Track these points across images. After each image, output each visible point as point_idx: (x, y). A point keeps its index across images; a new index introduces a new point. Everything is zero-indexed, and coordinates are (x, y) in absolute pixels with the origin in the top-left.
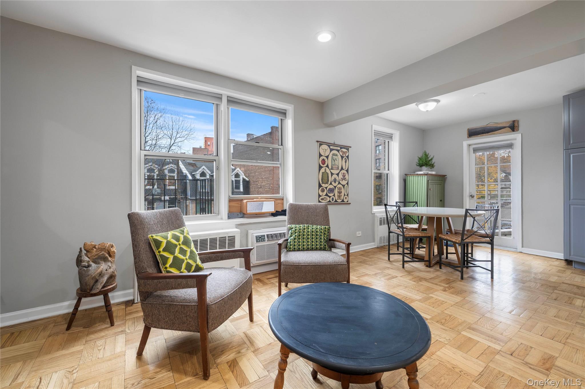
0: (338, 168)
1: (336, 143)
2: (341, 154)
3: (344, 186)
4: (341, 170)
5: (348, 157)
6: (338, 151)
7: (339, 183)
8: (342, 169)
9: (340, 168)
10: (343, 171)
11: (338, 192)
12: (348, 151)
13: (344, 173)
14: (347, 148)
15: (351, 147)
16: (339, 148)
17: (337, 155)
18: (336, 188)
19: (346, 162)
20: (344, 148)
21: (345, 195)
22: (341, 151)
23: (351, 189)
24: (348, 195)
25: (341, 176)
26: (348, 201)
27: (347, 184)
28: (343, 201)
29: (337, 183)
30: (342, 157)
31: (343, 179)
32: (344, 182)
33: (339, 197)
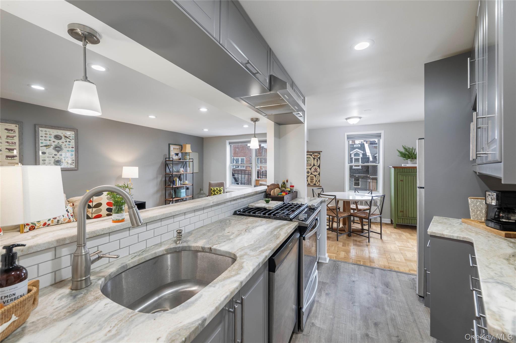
0: (311, 165)
1: (309, 151)
2: (313, 157)
3: (315, 176)
4: (313, 166)
5: (319, 158)
6: (311, 155)
7: (311, 174)
8: (314, 165)
9: (312, 165)
10: (314, 167)
11: (311, 179)
12: (320, 154)
13: (316, 168)
14: (319, 153)
15: (322, 152)
16: (312, 154)
17: (310, 158)
18: (309, 177)
19: (317, 161)
20: (316, 153)
21: (316, 181)
22: (313, 155)
23: (322, 177)
24: (319, 181)
25: (313, 170)
26: (319, 185)
27: (319, 174)
28: (315, 184)
29: (310, 174)
30: (314, 159)
31: (314, 172)
32: (315, 173)
33: (312, 182)
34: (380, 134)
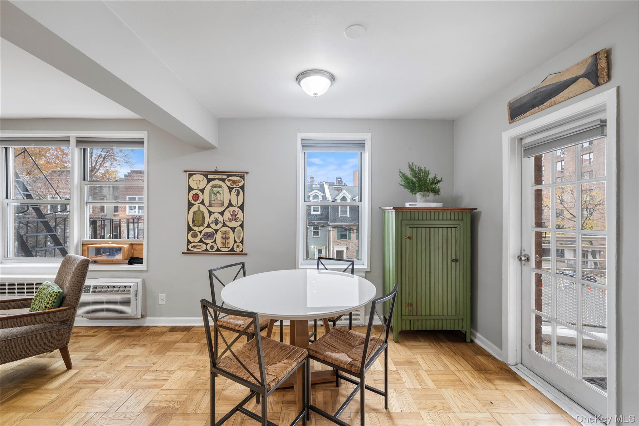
0: (222, 204)
1: (219, 170)
2: (229, 184)
3: (233, 229)
4: (228, 207)
5: (242, 188)
6: (223, 180)
7: (224, 225)
8: (230, 204)
9: (226, 204)
10: (231, 209)
11: (222, 237)
12: (244, 180)
13: (234, 211)
14: (242, 175)
15: (247, 173)
16: (225, 177)
17: (220, 187)
18: (219, 233)
19: (238, 195)
20: (235, 176)
21: (235, 242)
22: (229, 180)
23: (248, 233)
24: (242, 242)
25: (227, 215)
26: (242, 251)
27: (242, 226)
28: (232, 250)
29: (220, 225)
30: (230, 189)
31: (231, 220)
32: (233, 224)
33: (225, 244)
34: (363, 142)
